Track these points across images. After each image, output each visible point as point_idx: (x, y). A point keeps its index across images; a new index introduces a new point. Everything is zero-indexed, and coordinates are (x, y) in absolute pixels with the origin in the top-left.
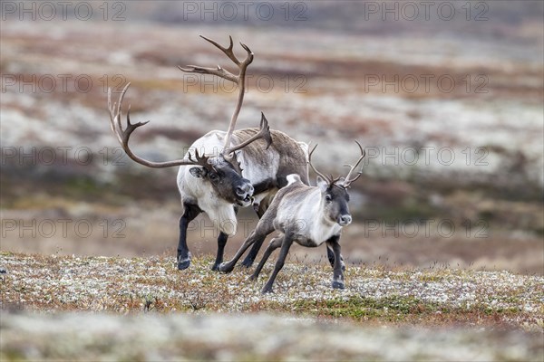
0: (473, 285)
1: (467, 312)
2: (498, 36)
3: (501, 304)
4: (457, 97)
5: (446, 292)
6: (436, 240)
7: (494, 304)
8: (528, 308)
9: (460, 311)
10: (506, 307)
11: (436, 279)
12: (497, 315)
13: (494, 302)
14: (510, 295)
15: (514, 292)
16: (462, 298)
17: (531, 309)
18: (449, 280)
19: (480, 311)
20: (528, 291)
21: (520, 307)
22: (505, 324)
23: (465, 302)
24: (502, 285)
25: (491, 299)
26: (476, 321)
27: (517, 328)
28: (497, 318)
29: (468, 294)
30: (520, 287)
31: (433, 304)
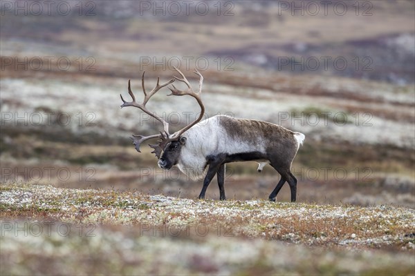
0: (30, 194)
1: (27, 210)
2: (47, 40)
3: (47, 206)
4: (21, 77)
5: (13, 198)
6: (7, 165)
7: (44, 206)
8: (64, 209)
9: (23, 210)
10: (51, 207)
11: (8, 190)
12: (45, 213)
13: (43, 204)
14: (53, 200)
15: (56, 199)
16: (24, 201)
17: (66, 209)
18: (16, 190)
19: (34, 210)
20: (64, 198)
21: (59, 207)
22: (50, 218)
23: (25, 204)
24: (48, 194)
25: (42, 202)
26: (32, 216)
27: (57, 221)
28: (45, 214)
29: (27, 199)
30: (60, 196)
31: (5, 205)
